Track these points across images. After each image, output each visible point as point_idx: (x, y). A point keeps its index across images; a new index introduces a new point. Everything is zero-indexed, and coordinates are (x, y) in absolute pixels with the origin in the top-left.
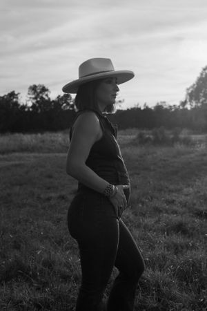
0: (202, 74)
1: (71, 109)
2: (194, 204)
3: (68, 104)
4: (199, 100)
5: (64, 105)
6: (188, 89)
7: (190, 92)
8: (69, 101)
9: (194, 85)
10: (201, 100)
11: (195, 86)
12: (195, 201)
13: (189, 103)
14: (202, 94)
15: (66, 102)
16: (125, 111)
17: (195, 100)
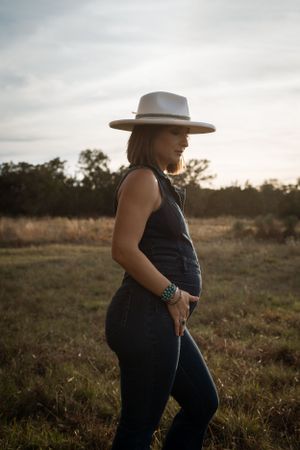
16: (218, 191)
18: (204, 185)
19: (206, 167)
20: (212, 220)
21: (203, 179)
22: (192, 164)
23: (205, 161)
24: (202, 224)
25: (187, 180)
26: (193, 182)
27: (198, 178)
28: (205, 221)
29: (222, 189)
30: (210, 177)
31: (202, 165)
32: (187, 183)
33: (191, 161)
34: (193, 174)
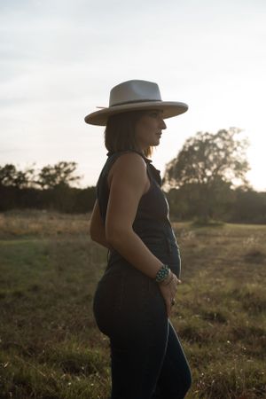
0: (184, 147)
1: (14, 185)
2: (199, 305)
3: (11, 178)
4: (181, 178)
5: (6, 179)
6: (167, 165)
7: (169, 168)
8: (12, 175)
9: (175, 160)
10: (183, 179)
11: (177, 161)
12: (199, 301)
13: (167, 182)
14: (184, 172)
15: (8, 175)
16: (85, 190)
17: (176, 178)
18: (73, 185)
19: (74, 169)
20: (81, 216)
21: (72, 179)
22: (62, 166)
23: (74, 164)
24: (73, 220)
25: (58, 180)
26: (63, 183)
27: (67, 178)
28: (76, 217)
29: (89, 188)
30: (78, 178)
31: (71, 167)
32: (57, 183)
33: (61, 164)
34: (63, 175)
